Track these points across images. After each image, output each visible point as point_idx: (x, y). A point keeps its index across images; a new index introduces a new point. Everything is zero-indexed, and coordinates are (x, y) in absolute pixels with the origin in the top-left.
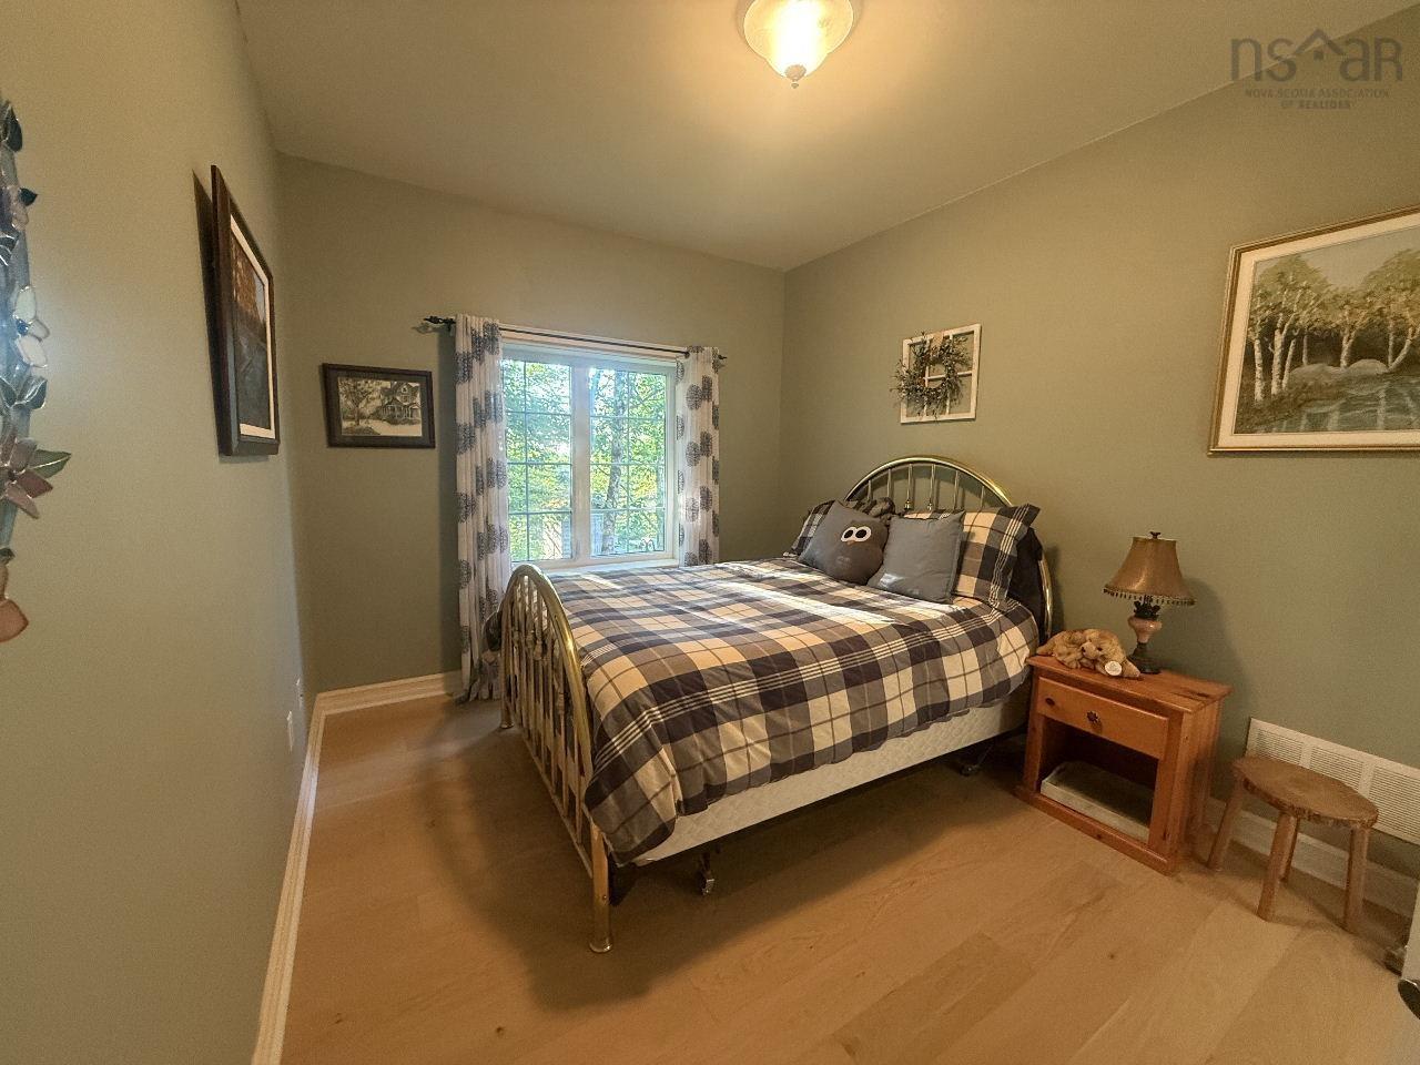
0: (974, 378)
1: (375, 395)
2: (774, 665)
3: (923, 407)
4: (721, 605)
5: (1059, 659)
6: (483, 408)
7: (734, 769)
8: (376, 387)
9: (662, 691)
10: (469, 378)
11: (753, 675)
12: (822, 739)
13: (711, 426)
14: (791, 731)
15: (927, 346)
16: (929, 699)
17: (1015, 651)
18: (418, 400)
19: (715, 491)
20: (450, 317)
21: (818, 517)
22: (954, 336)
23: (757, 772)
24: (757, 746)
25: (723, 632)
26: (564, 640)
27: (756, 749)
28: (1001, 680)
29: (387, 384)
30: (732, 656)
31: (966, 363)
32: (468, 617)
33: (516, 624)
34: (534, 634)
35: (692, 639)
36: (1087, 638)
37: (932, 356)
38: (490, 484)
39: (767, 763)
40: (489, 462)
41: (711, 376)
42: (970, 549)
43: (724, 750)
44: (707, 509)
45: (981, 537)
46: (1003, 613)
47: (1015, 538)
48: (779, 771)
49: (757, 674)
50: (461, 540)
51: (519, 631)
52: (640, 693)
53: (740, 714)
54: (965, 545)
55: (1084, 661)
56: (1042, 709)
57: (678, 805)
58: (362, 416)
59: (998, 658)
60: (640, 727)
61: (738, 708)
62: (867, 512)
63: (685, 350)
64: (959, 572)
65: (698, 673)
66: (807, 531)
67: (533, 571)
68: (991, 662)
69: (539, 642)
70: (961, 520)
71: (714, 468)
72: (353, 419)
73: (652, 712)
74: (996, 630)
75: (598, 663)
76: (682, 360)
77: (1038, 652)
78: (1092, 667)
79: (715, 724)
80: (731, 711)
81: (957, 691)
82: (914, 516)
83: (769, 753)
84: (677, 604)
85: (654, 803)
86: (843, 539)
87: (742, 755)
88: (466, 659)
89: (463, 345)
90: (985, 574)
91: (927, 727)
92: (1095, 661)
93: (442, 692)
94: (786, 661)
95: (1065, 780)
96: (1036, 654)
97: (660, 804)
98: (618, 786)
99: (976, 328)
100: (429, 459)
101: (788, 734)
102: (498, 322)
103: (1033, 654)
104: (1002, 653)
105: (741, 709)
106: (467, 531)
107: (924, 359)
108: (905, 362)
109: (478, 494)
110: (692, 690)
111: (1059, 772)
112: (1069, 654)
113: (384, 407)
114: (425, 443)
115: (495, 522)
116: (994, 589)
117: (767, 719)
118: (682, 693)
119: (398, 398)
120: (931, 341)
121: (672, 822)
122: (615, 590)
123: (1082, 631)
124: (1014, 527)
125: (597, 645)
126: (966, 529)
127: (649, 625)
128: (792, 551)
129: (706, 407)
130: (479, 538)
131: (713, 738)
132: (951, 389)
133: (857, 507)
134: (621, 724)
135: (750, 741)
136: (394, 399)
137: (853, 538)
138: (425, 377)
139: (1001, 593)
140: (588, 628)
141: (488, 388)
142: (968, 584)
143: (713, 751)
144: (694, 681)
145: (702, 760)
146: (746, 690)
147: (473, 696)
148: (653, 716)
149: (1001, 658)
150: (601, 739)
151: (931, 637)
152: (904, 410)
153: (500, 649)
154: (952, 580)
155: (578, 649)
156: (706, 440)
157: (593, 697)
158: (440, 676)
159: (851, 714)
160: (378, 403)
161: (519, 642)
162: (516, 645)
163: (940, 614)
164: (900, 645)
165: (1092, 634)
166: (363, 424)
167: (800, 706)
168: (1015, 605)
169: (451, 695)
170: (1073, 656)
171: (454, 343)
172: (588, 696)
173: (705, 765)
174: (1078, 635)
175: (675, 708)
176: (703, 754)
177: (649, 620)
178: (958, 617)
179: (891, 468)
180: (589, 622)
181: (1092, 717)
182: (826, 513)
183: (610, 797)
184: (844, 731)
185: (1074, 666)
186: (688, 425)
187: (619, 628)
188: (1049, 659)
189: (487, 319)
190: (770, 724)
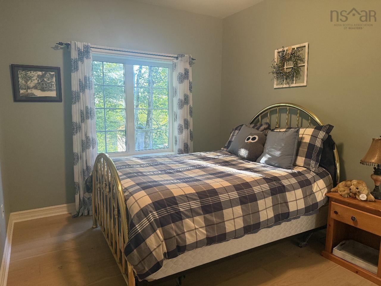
0: (306, 67)
1: (35, 78)
2: (208, 194)
3: (284, 81)
4: (189, 170)
5: (340, 193)
6: (84, 83)
7: (190, 239)
8: (35, 75)
9: (158, 205)
10: (77, 70)
11: (198, 198)
12: (229, 227)
13: (189, 91)
14: (215, 223)
15: (285, 53)
16: (280, 211)
17: (320, 190)
18: (54, 80)
19: (190, 120)
20: (68, 43)
21: (237, 131)
22: (297, 48)
23: (200, 241)
24: (200, 229)
25: (187, 181)
26: (117, 185)
27: (199, 230)
28: (314, 203)
29: (40, 73)
30: (189, 190)
31: (302, 60)
32: (78, 178)
33: (99, 180)
34: (106, 184)
35: (173, 183)
36: (352, 184)
37: (287, 57)
38: (88, 118)
39: (205, 237)
40: (87, 108)
41: (188, 68)
42: (302, 145)
43: (185, 231)
44: (187, 129)
45: (307, 139)
46: (316, 173)
47: (322, 140)
48: (210, 241)
49: (200, 198)
50: (74, 143)
51: (100, 183)
52: (149, 206)
53: (192, 215)
54: (300, 143)
55: (351, 194)
56: (333, 216)
57: (165, 254)
58: (29, 88)
59: (312, 193)
60: (148, 220)
61: (192, 213)
62: (258, 129)
63: (176, 56)
64: (297, 155)
65: (174, 197)
66: (232, 138)
67: (106, 156)
68: (309, 195)
69: (107, 187)
70: (298, 132)
71: (190, 110)
72: (25, 89)
73: (154, 214)
74: (312, 181)
75: (131, 194)
76: (175, 61)
77: (331, 191)
78: (354, 197)
79: (181, 219)
80: (189, 214)
81: (292, 207)
82: (278, 130)
83: (205, 232)
84: (170, 169)
85: (154, 253)
86: (246, 141)
87: (193, 233)
88: (77, 197)
89: (74, 55)
90: (308, 156)
91: (280, 224)
92: (355, 194)
93: (66, 213)
94: (213, 192)
95: (343, 248)
96: (331, 192)
97: (156, 252)
98: (139, 245)
99: (306, 44)
100: (59, 107)
101: (214, 224)
102: (89, 44)
103: (329, 191)
104: (314, 191)
105: (193, 213)
106: (77, 139)
107: (284, 58)
108: (276, 60)
109: (82, 122)
110: (171, 204)
111: (341, 245)
112: (344, 191)
113: (39, 83)
114: (58, 99)
115: (90, 135)
116: (313, 163)
117: (204, 217)
118: (167, 206)
119: (45, 79)
120: (287, 50)
121: (162, 261)
122: (143, 164)
123: (351, 181)
124: (322, 134)
125: (132, 187)
126: (300, 136)
127: (156, 178)
128: (225, 147)
129: (186, 82)
130: (82, 142)
131: (180, 225)
132: (296, 73)
133: (253, 127)
134: (140, 219)
135: (197, 227)
136: (43, 80)
137: (250, 140)
138: (57, 70)
139: (316, 164)
140: (129, 180)
141: (86, 74)
142: (301, 160)
143: (180, 231)
144: (172, 201)
145: (175, 234)
146: (195, 205)
147: (80, 214)
148: (154, 216)
149: (314, 193)
150: (131, 225)
151: (281, 183)
152: (275, 83)
153: (92, 192)
154: (294, 158)
155: (123, 188)
156: (186, 98)
157: (129, 209)
158: (65, 205)
159: (243, 216)
160: (36, 82)
161: (100, 188)
162: (98, 189)
163: (286, 174)
164: (266, 187)
165: (355, 182)
166: (29, 91)
167: (219, 212)
168: (322, 170)
169: (71, 214)
170: (346, 192)
171: (70, 55)
172: (127, 208)
173: (177, 237)
174: (349, 183)
175: (164, 212)
176: (176, 232)
177: (156, 176)
178: (294, 175)
179: (270, 109)
180: (129, 177)
181: (353, 219)
182: (239, 130)
183: (135, 250)
184: (240, 224)
185: (346, 196)
186: (178, 91)
187: (142, 179)
188: (336, 193)
189: (85, 43)
190: (206, 220)
